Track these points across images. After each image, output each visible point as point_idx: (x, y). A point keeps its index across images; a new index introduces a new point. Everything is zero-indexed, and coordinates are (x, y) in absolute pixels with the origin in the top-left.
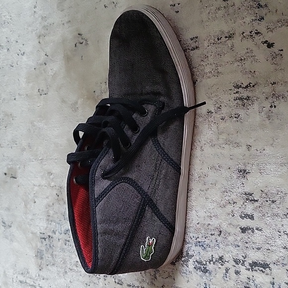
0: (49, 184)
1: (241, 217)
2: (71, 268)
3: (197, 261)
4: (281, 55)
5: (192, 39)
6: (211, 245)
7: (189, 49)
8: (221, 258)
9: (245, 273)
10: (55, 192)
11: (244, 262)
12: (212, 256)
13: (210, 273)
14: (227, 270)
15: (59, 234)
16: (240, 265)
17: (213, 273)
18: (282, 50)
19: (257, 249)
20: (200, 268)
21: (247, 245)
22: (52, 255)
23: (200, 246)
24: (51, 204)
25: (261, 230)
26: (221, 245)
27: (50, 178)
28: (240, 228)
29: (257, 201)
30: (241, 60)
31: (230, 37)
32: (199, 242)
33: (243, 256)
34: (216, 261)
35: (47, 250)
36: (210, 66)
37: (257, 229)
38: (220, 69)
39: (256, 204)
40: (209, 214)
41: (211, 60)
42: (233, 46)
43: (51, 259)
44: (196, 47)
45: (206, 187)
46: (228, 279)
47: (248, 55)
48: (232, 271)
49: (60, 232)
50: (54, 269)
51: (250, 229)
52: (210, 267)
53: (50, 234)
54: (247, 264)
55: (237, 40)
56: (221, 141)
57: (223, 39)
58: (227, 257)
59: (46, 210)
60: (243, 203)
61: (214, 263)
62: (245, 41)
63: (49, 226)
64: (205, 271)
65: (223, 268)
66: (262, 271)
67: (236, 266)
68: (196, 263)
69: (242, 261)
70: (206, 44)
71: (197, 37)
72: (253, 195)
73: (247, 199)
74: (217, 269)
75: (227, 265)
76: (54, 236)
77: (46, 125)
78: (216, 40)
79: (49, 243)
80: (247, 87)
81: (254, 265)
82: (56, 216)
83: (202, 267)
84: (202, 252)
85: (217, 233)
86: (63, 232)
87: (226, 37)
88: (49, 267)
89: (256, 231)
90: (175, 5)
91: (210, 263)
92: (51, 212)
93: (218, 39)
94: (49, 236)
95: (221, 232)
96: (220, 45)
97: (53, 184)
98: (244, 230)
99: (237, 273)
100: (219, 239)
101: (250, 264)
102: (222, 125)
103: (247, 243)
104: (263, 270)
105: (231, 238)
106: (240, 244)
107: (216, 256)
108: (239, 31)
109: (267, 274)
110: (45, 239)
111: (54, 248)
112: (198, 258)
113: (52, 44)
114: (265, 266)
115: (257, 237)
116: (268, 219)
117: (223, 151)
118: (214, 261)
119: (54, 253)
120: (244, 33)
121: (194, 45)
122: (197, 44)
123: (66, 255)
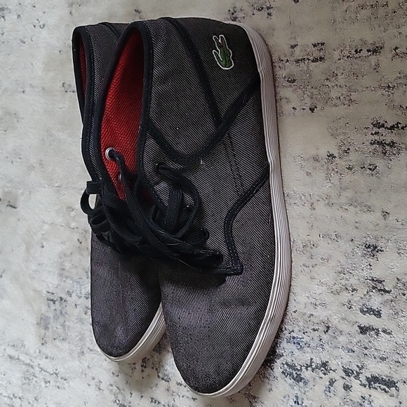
0: (68, 225)
1: (362, 311)
2: (91, 348)
3: (287, 364)
5: (315, 46)
6: (312, 344)
7: (308, 59)
8: (324, 365)
9: (358, 390)
10: (76, 237)
11: (358, 374)
12: (312, 359)
13: (306, 383)
14: (332, 382)
15: (77, 297)
16: (352, 378)
17: (310, 384)
19: (381, 359)
20: (291, 374)
21: (366, 352)
22: (63, 326)
23: (294, 343)
24: (68, 253)
25: (389, 333)
26: (326, 347)
27: (70, 216)
28: (359, 327)
29: (389, 292)
30: (389, 87)
31: (376, 51)
32: (294, 338)
33: (358, 366)
34: (317, 367)
35: (57, 318)
36: (340, 89)
37: (384, 331)
38: (354, 96)
39: (387, 296)
40: (313, 301)
41: (341, 80)
42: (378, 65)
43: (60, 330)
44: (321, 58)
45: (313, 262)
46: (332, 394)
47: (400, 81)
48: (339, 384)
49: (80, 295)
50: (65, 346)
51: (373, 330)
52: (307, 374)
53: (64, 296)
54: (362, 378)
55: (384, 58)
56: (343, 200)
57: (364, 53)
58: (333, 364)
59: (60, 260)
60: (367, 292)
61: (313, 370)
62: (397, 61)
63: (62, 284)
64: (299, 379)
65: (326, 378)
66: (384, 390)
67: (347, 378)
68: (285, 366)
69: (357, 372)
70: (336, 54)
71: (323, 44)
72: (384, 283)
73: (374, 288)
74: (318, 379)
75: (332, 375)
76: (68, 299)
77: (70, 137)
78: (353, 52)
79: (60, 308)
80: (392, 128)
81: (373, 380)
82: (73, 271)
83: (294, 373)
84: (297, 353)
85: (322, 328)
86: (83, 295)
87: (369, 51)
88: (57, 342)
89: (382, 334)
91: (306, 368)
92: (67, 265)
93: (356, 51)
94: (61, 299)
95: (328, 327)
96: (358, 61)
97: (73, 225)
98: (364, 330)
99: (347, 388)
100: (325, 337)
101: (367, 378)
102: (348, 177)
103: (366, 348)
104: (387, 389)
105: (342, 339)
106: (355, 349)
107: (317, 361)
108: (389, 45)
109: (392, 396)
110: (54, 302)
111: (67, 316)
112: (289, 360)
113: (90, 19)
114: (390, 384)
115: (383, 343)
116: (403, 319)
117: (344, 215)
118: (313, 367)
119: (67, 323)
120: (396, 48)
121: (317, 54)
122: (321, 54)
123: (85, 328)
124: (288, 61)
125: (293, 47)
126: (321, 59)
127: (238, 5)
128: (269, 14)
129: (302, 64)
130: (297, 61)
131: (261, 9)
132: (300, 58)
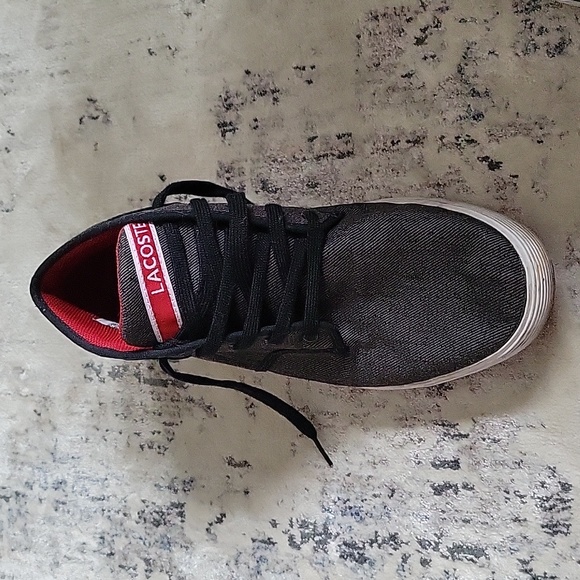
0: (18, 392)
1: (434, 465)
2: (68, 554)
3: (345, 544)
4: (515, 185)
5: (339, 137)
6: (375, 514)
7: (333, 155)
8: (393, 537)
9: (439, 564)
10: (31, 407)
11: (437, 544)
12: (376, 532)
13: (372, 564)
14: (405, 559)
15: (41, 489)
16: (430, 550)
17: (378, 564)
18: (517, 176)
19: (463, 521)
20: (351, 555)
21: (445, 516)
22: (24, 530)
23: (352, 515)
24: (22, 430)
25: (472, 489)
26: (394, 516)
27: (18, 379)
28: (432, 486)
29: (466, 436)
30: (439, 185)
31: (417, 141)
32: (350, 508)
33: (435, 534)
34: (384, 541)
35: (12, 521)
36: (376, 191)
37: (465, 487)
39: (464, 441)
40: (371, 459)
41: (377, 179)
42: (421, 158)
43: (20, 537)
44: (349, 152)
45: (365, 410)
46: (407, 573)
47: (451, 177)
48: (414, 560)
49: (44, 485)
50: (30, 557)
51: (451, 487)
52: (372, 552)
53: (21, 489)
54: (443, 549)
55: (429, 150)
57: (403, 145)
58: (403, 536)
59: (10, 442)
60: (438, 442)
61: (379, 546)
62: (445, 153)
63: (17, 473)
64: (362, 560)
65: (398, 555)
66: (472, 560)
67: (424, 551)
68: (343, 547)
69: (435, 542)
70: (368, 148)
71: (350, 135)
72: (457, 427)
73: (445, 435)
74: (386, 556)
75: (404, 549)
76: (28, 492)
77: (9, 272)
78: (389, 144)
79: (17, 507)
81: (456, 550)
82: (33, 454)
83: (356, 552)
84: (357, 527)
85: (385, 492)
86: (50, 485)
87: (408, 142)
88: (18, 554)
89: (462, 491)
90: (304, 69)
91: (371, 545)
92: (22, 447)
93: (393, 142)
94: (17, 494)
95: (393, 491)
96: (396, 154)
97: (26, 391)
98: (439, 490)
99: (424, 563)
100: (390, 502)
101: (449, 549)
103: (443, 512)
104: (475, 559)
105: (413, 503)
106: (430, 514)
107: (384, 534)
108: (433, 134)
109: (482, 566)
110: (7, 499)
111: (28, 517)
112: (347, 539)
113: (23, 112)
114: (477, 552)
115: (464, 502)
116: (485, 469)
118: (380, 542)
119: (30, 526)
120: (443, 137)
121: (343, 148)
122: (349, 147)
123: (57, 529)
124: (304, 159)
125: (311, 140)
126: (350, 154)
127: (232, 89)
128: (275, 99)
129: (324, 161)
130: (318, 158)
131: (263, 93)
132: (322, 153)
